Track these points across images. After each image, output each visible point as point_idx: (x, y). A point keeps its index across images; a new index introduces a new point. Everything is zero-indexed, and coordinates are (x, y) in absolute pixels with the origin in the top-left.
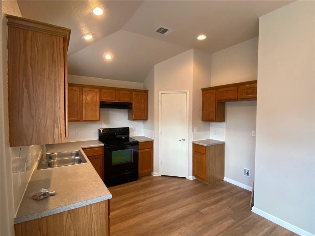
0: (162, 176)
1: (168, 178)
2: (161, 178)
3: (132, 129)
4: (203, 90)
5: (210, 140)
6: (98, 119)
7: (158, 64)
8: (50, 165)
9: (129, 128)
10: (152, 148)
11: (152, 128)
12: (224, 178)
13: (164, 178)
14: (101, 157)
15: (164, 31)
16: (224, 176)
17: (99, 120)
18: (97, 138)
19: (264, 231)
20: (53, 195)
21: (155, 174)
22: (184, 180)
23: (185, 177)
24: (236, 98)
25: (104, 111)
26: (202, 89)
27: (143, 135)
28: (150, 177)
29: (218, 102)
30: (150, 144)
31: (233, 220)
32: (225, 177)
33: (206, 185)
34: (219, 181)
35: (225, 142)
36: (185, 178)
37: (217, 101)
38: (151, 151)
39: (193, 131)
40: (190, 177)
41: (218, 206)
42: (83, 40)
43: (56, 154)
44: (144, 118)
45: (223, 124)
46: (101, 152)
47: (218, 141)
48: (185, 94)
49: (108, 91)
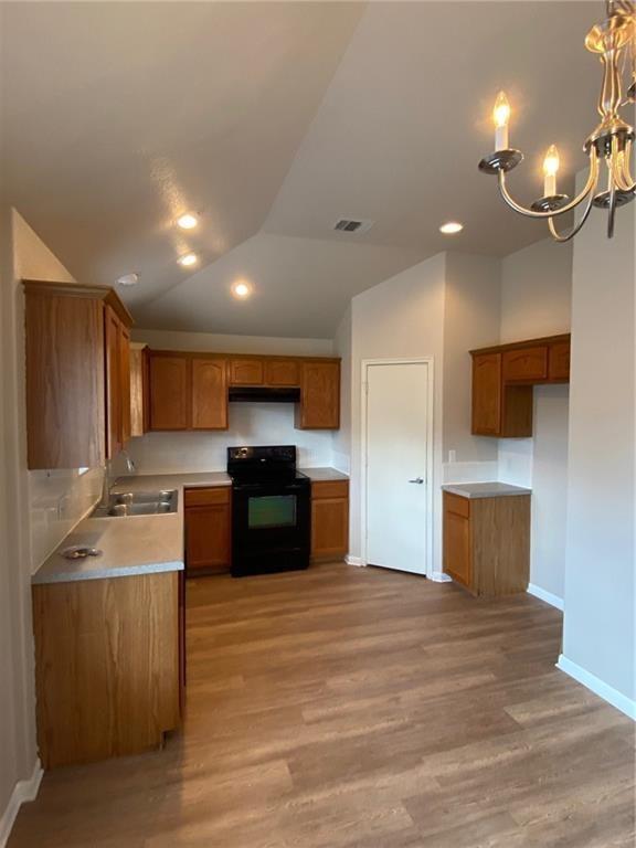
0: (370, 566)
1: (382, 572)
2: (366, 571)
3: (305, 450)
4: (476, 354)
5: (497, 484)
6: (224, 425)
7: (358, 296)
8: (112, 513)
9: (294, 447)
10: (346, 496)
11: (348, 450)
12: (527, 586)
13: (373, 571)
14: (225, 508)
15: (352, 226)
16: (528, 580)
17: (226, 429)
18: (223, 468)
19: (559, 708)
20: (94, 555)
21: (353, 560)
22: (422, 581)
23: (423, 573)
24: (545, 376)
25: (242, 407)
26: (471, 352)
27: (330, 464)
28: (339, 566)
29: (506, 386)
30: (341, 487)
31: (492, 676)
32: (530, 585)
33: (471, 595)
34: (512, 592)
35: (530, 491)
36: (424, 576)
37: (504, 384)
38: (342, 504)
39: (445, 459)
40: (437, 576)
41: (474, 643)
42: (178, 267)
43: (131, 494)
44: (330, 425)
45: (526, 444)
46: (226, 499)
47: (511, 486)
48: (425, 366)
49: (245, 362)
